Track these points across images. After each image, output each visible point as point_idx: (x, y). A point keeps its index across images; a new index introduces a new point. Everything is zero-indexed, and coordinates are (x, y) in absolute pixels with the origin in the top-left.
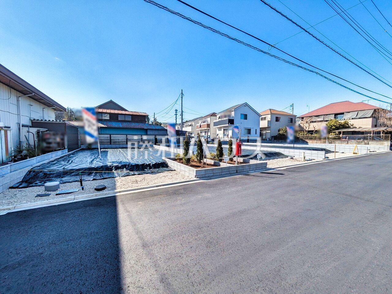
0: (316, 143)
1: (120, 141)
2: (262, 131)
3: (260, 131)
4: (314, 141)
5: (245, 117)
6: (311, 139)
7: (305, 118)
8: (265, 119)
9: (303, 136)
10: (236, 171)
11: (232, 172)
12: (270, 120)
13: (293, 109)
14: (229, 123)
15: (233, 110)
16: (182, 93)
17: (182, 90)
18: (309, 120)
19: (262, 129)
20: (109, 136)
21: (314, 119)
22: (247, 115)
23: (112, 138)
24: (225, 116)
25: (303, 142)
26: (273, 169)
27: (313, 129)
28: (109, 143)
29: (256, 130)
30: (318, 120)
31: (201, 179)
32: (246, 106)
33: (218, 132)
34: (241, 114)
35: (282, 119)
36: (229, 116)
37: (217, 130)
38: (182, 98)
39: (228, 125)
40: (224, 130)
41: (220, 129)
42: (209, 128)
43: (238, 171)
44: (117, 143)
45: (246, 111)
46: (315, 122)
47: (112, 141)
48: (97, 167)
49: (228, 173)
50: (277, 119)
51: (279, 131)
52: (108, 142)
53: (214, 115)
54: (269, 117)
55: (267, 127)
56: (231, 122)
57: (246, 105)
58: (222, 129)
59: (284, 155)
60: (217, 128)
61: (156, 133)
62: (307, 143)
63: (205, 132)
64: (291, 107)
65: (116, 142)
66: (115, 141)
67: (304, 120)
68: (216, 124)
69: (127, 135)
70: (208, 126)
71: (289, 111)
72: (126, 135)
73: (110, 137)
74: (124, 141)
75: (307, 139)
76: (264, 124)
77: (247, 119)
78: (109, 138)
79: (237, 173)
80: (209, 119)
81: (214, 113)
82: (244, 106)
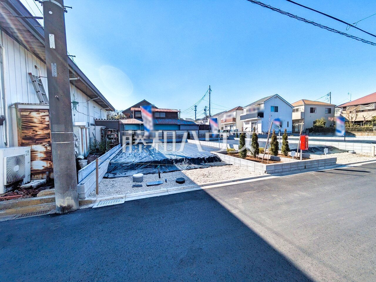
0: (368, 135)
2: (294, 123)
3: (293, 123)
4: (364, 133)
5: (276, 109)
6: (359, 130)
7: (348, 108)
8: (297, 110)
9: (348, 127)
10: (304, 167)
11: (301, 168)
12: (303, 111)
13: (330, 98)
14: (259, 117)
15: (263, 103)
16: (210, 89)
17: (210, 86)
18: (353, 109)
19: (294, 121)
21: (361, 108)
22: (278, 107)
24: (254, 110)
25: (349, 134)
26: (345, 165)
27: (363, 120)
29: (288, 122)
30: (367, 109)
31: (272, 175)
32: (277, 98)
33: (245, 126)
34: (271, 106)
35: (318, 110)
36: (258, 109)
37: (244, 124)
38: (210, 93)
39: (257, 118)
40: (252, 123)
41: (247, 123)
42: (235, 121)
43: (306, 167)
45: (277, 103)
46: (363, 111)
48: (160, 160)
49: (297, 168)
50: (312, 110)
51: (315, 123)
53: (240, 108)
54: (302, 109)
55: (300, 118)
56: (261, 115)
57: (277, 96)
58: (250, 123)
59: (338, 149)
60: (244, 121)
61: (188, 128)
62: (354, 136)
63: (231, 126)
64: (329, 96)
67: (347, 109)
68: (242, 118)
70: (234, 120)
71: (325, 100)
75: (355, 130)
76: (296, 116)
77: (278, 112)
79: (305, 170)
80: (234, 113)
81: (239, 106)
82: (275, 98)
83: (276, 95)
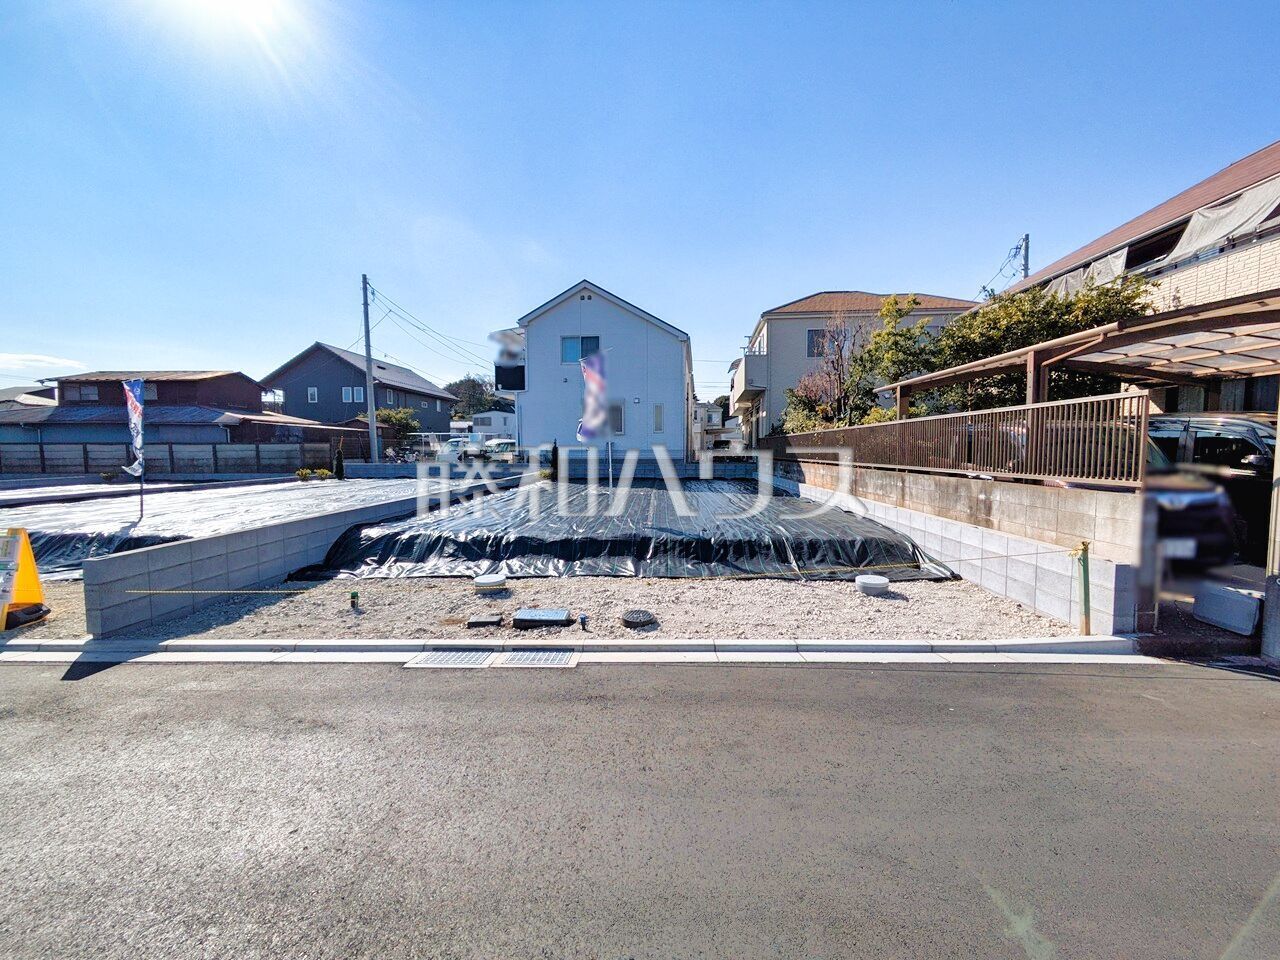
1: (68, 462)
12: (761, 350)
20: (37, 448)
22: (597, 337)
23: (46, 455)
28: (40, 469)
29: (658, 409)
32: (590, 296)
34: (562, 338)
44: (61, 469)
45: (593, 321)
47: (47, 463)
50: (819, 344)
52: (37, 466)
65: (58, 466)
66: (56, 462)
69: (85, 445)
72: (81, 446)
73: (42, 451)
74: (77, 462)
78: (39, 456)
82: (583, 298)
83: (583, 285)
